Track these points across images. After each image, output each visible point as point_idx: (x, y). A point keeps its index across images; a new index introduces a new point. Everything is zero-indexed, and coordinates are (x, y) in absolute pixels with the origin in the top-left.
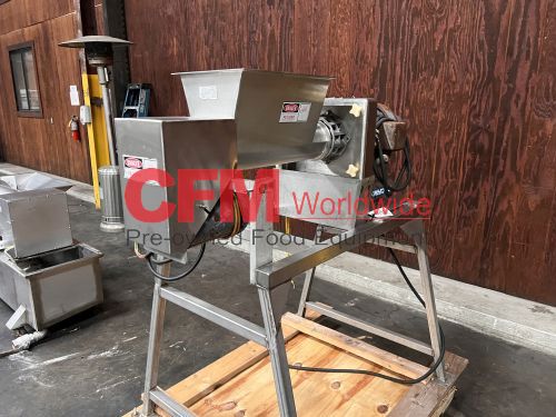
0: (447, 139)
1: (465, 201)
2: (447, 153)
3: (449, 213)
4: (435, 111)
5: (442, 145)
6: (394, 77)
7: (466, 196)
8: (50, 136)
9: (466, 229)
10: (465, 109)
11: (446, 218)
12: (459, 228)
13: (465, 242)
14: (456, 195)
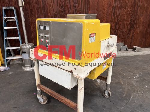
1: (129, 34)
2: (126, 25)
3: (126, 37)
6: (117, 9)
9: (128, 39)
10: (130, 16)
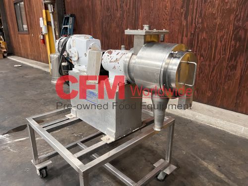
0: (222, 34)
1: (230, 67)
2: (221, 42)
3: (220, 74)
4: (216, 19)
5: (218, 37)
7: (230, 64)
8: (32, 42)
9: (229, 82)
10: (232, 17)
11: (218, 76)
12: (225, 82)
13: (228, 89)
14: (225, 64)
